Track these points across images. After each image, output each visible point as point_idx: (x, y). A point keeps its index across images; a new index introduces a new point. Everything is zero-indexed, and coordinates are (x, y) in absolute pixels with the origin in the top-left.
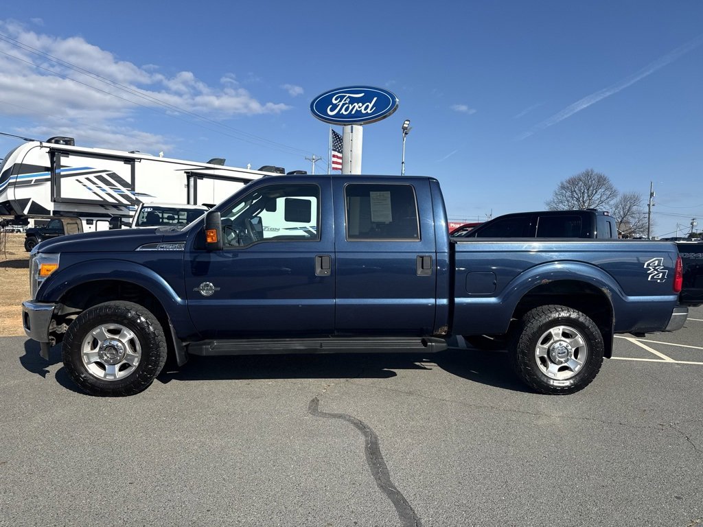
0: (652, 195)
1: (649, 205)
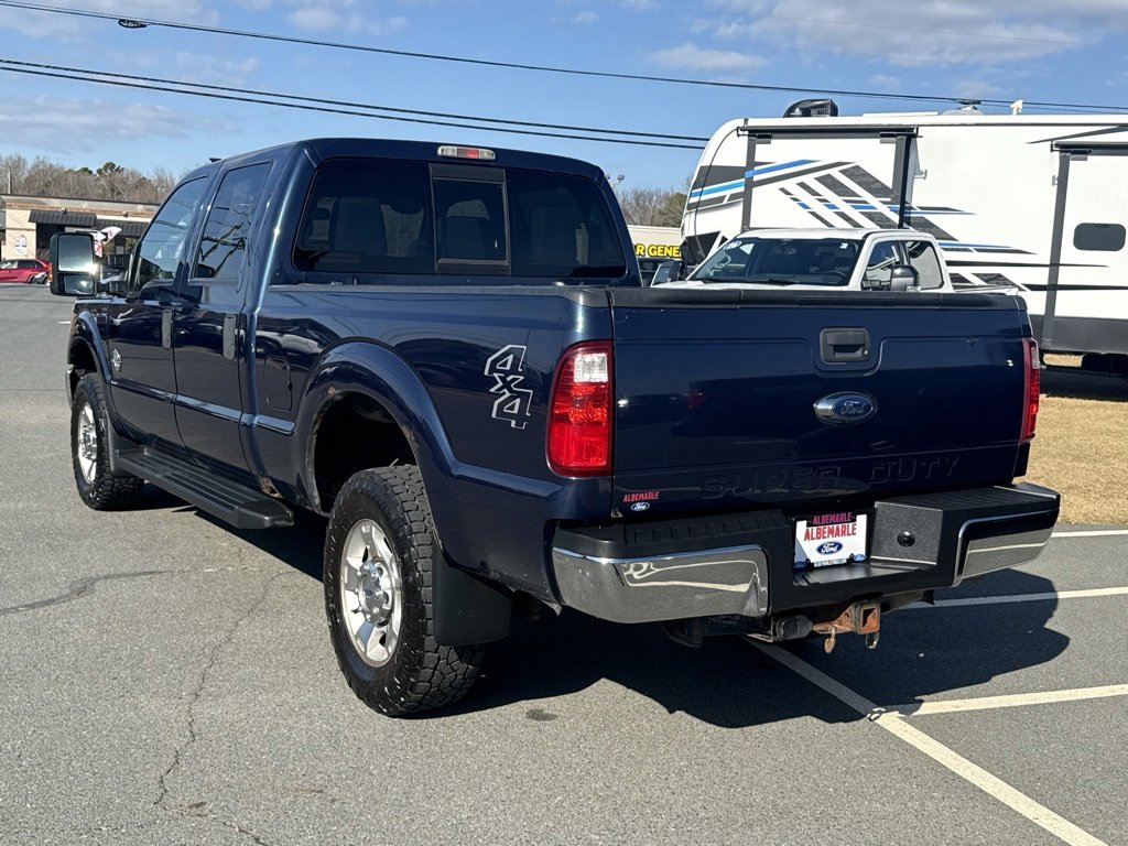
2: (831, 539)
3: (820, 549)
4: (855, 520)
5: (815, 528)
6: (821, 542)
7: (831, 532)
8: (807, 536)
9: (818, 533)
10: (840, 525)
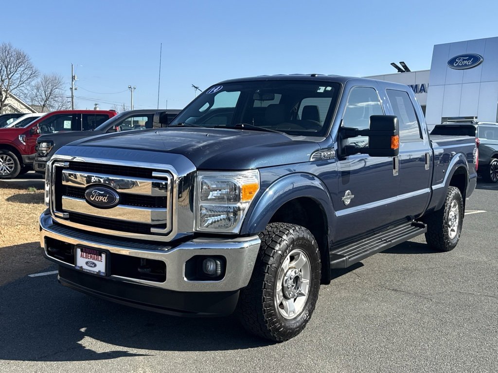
0: (73, 78)
1: (71, 89)
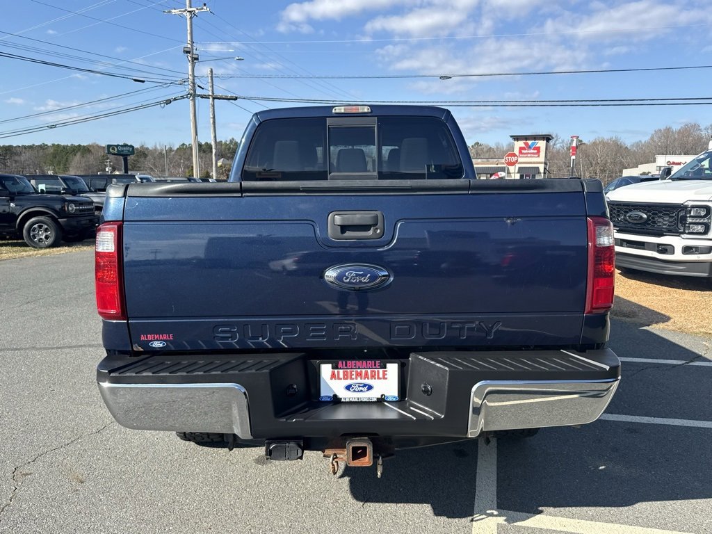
2: (359, 380)
3: (348, 388)
4: (385, 367)
5: (341, 371)
6: (349, 382)
7: (359, 375)
8: (333, 376)
9: (344, 375)
10: (369, 371)
